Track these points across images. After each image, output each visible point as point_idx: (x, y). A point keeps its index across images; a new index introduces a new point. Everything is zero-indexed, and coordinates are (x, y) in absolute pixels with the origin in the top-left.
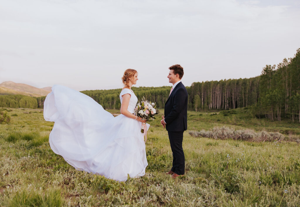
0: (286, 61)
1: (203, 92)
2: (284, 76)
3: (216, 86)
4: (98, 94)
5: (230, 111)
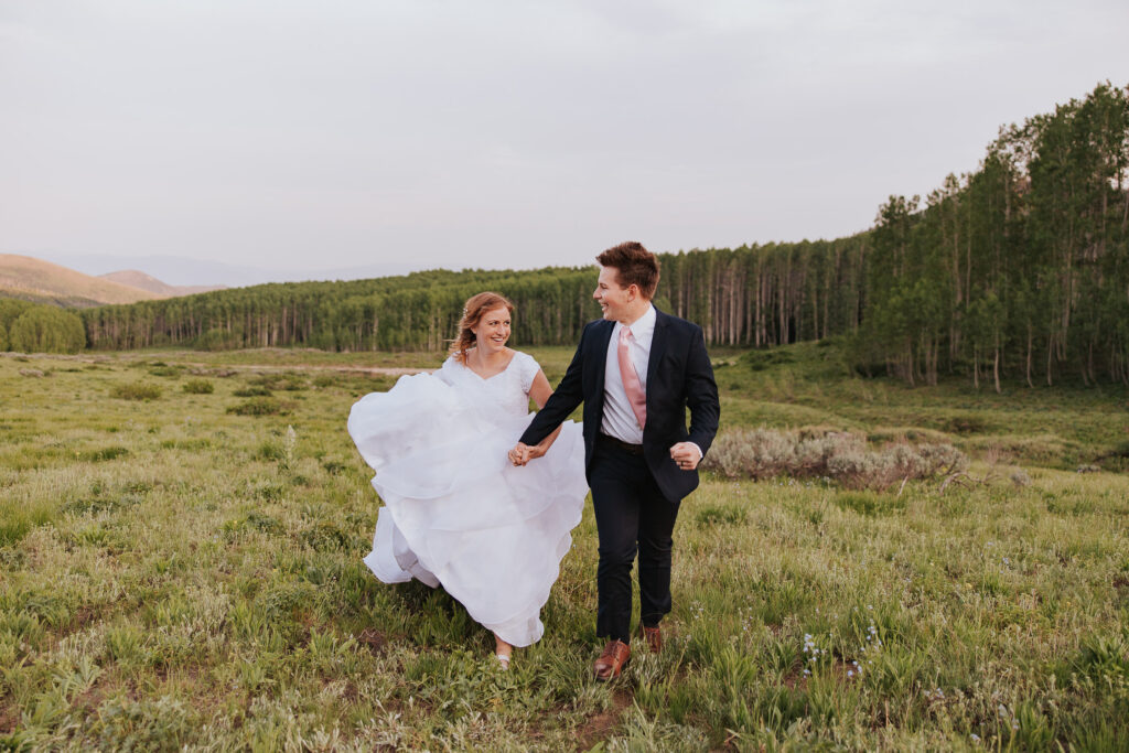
0: (954, 183)
1: (681, 286)
2: (950, 233)
3: (725, 266)
4: (314, 295)
5: (771, 352)
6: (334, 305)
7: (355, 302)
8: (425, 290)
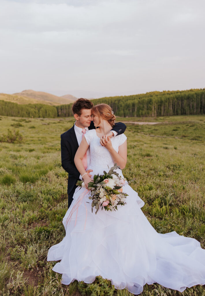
6: (123, 103)
7: (130, 102)
8: (151, 98)
